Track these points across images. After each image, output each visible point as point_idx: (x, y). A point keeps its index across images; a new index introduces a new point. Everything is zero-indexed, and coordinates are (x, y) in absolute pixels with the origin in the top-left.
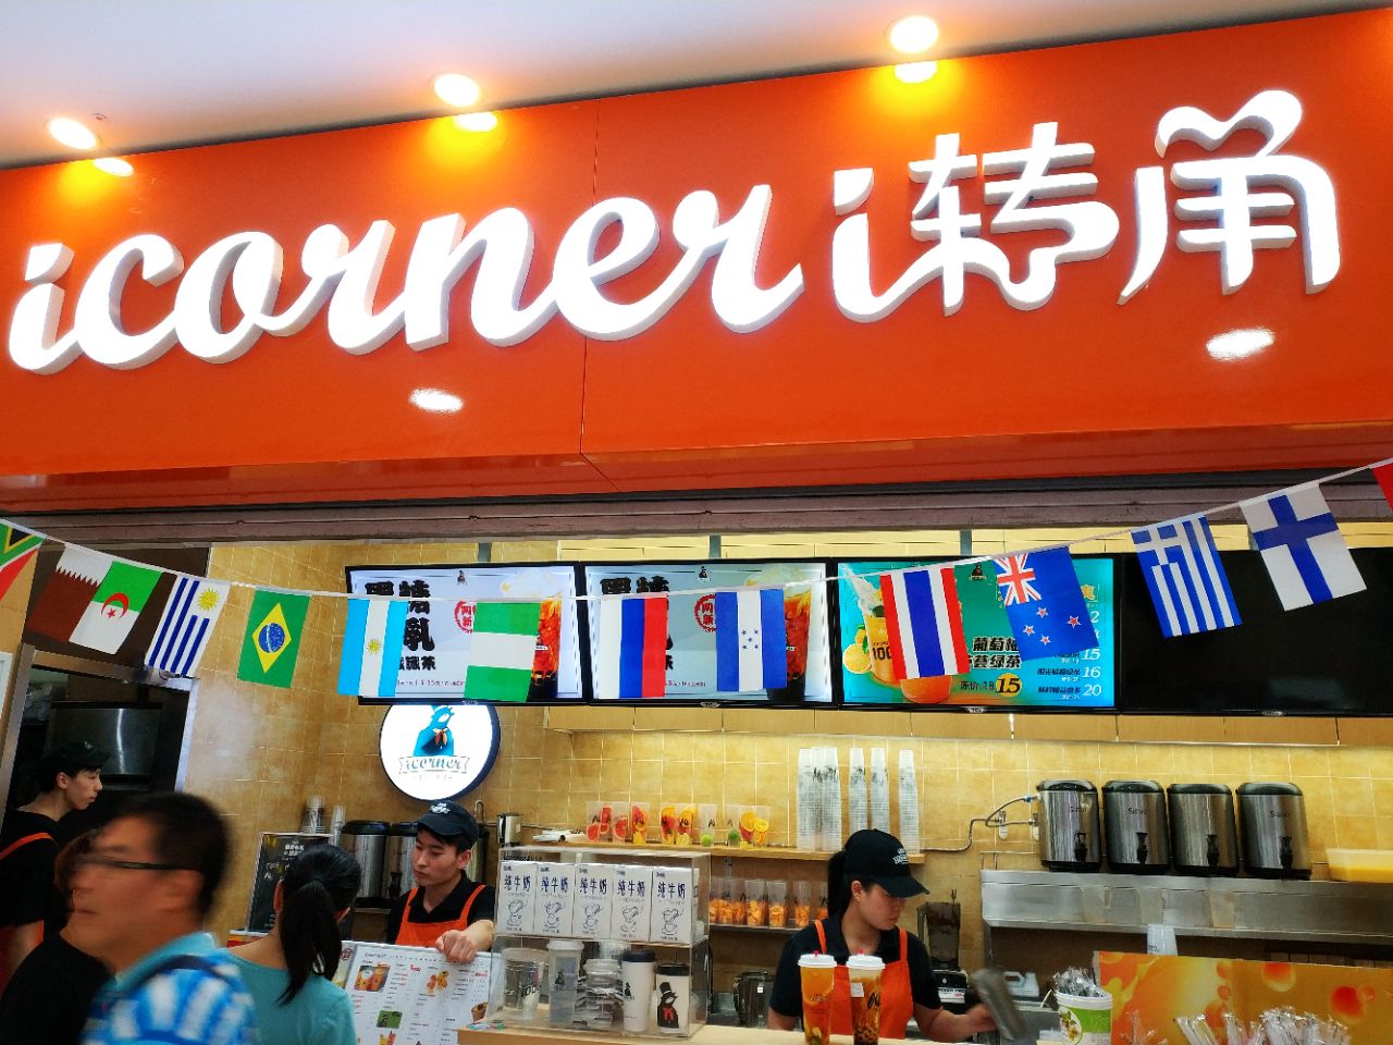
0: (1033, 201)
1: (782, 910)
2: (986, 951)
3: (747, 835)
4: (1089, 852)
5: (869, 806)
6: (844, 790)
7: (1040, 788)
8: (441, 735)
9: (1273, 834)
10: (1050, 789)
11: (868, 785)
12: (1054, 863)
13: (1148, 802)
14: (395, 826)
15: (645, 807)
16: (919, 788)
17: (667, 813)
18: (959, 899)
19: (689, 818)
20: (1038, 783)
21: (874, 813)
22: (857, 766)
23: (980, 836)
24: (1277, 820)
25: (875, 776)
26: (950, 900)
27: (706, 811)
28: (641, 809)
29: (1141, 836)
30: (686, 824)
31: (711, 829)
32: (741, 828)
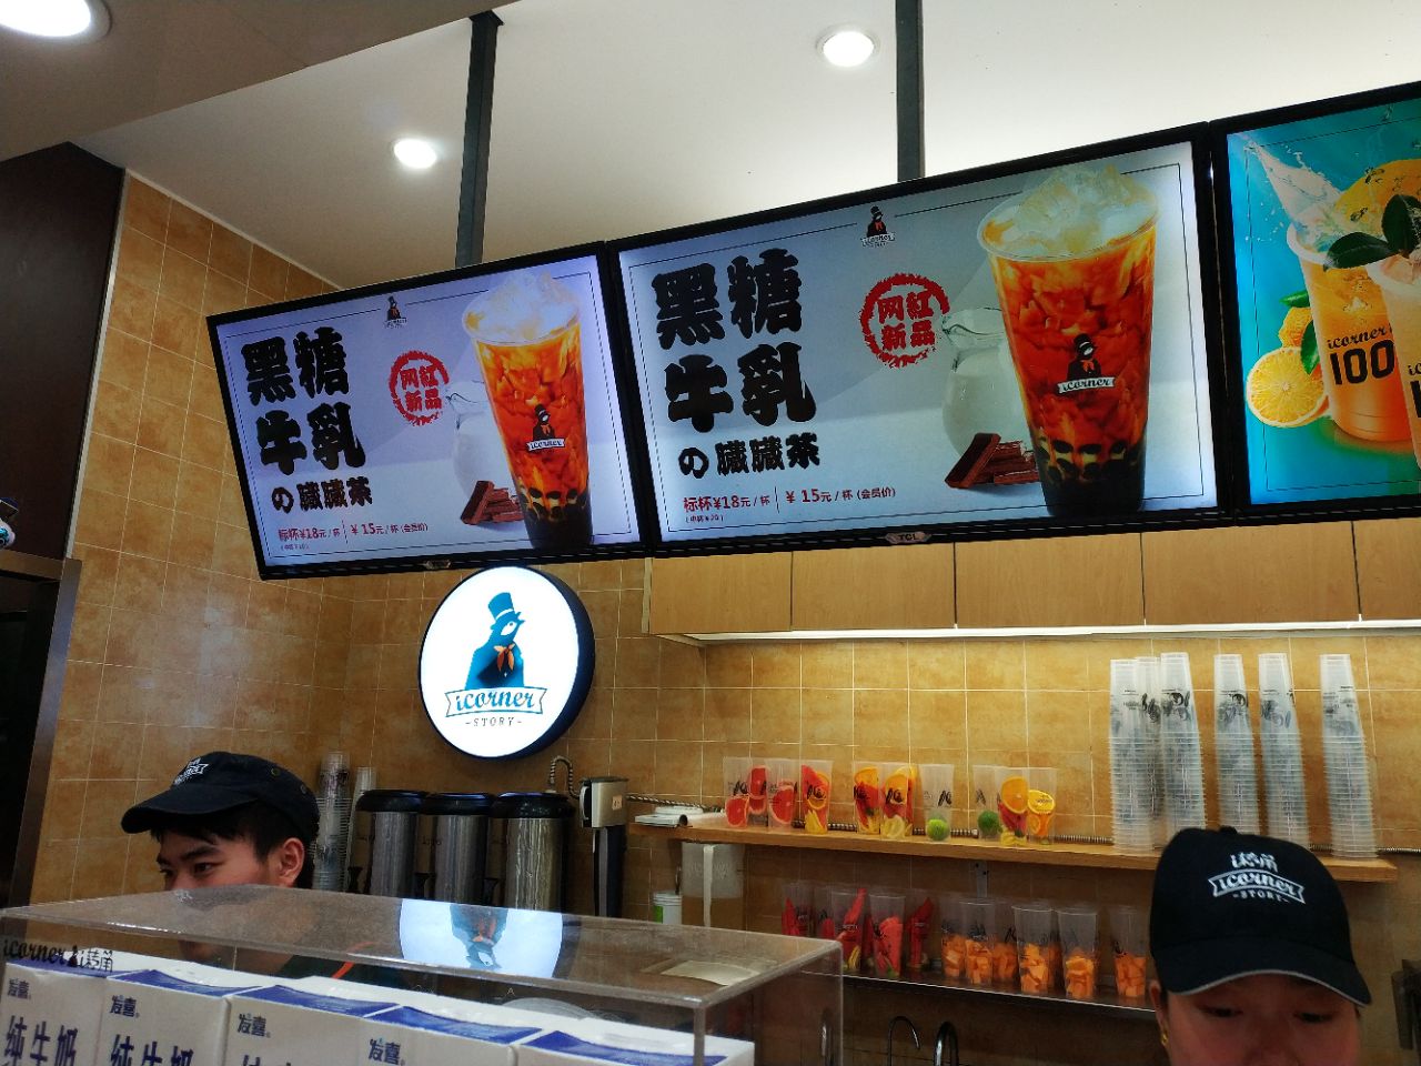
1: (1090, 965)
3: (1015, 822)
5: (1258, 756)
6: (1207, 737)
8: (506, 655)
11: (1255, 724)
14: (434, 798)
15: (824, 768)
16: (1368, 730)
17: (864, 779)
19: (902, 788)
25: (1268, 709)
27: (936, 775)
28: (817, 772)
30: (899, 799)
31: (948, 811)
32: (1001, 807)
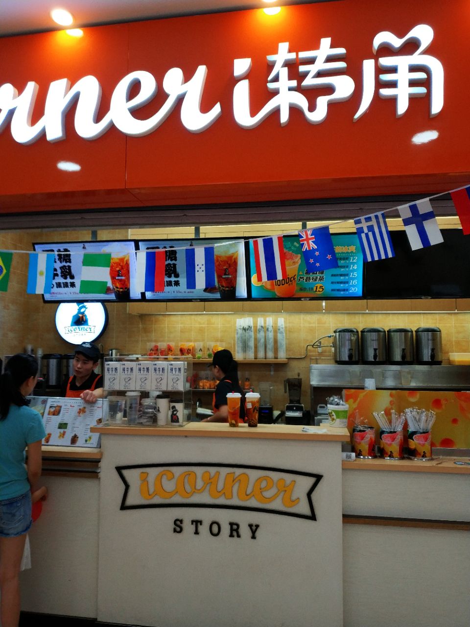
0: (320, 74)
2: (311, 397)
4: (354, 357)
5: (265, 339)
6: (255, 335)
7: (335, 332)
8: (82, 317)
9: (428, 348)
10: (339, 332)
11: (265, 333)
12: (340, 361)
13: (379, 335)
14: (65, 355)
15: (172, 344)
16: (286, 333)
17: (182, 347)
18: (301, 376)
19: (191, 348)
20: (334, 330)
21: (267, 343)
22: (261, 325)
23: (310, 351)
24: (430, 342)
25: (268, 329)
26: (296, 377)
27: (198, 345)
28: (171, 345)
29: (375, 350)
30: (190, 350)
31: (200, 353)
32: (213, 351)
